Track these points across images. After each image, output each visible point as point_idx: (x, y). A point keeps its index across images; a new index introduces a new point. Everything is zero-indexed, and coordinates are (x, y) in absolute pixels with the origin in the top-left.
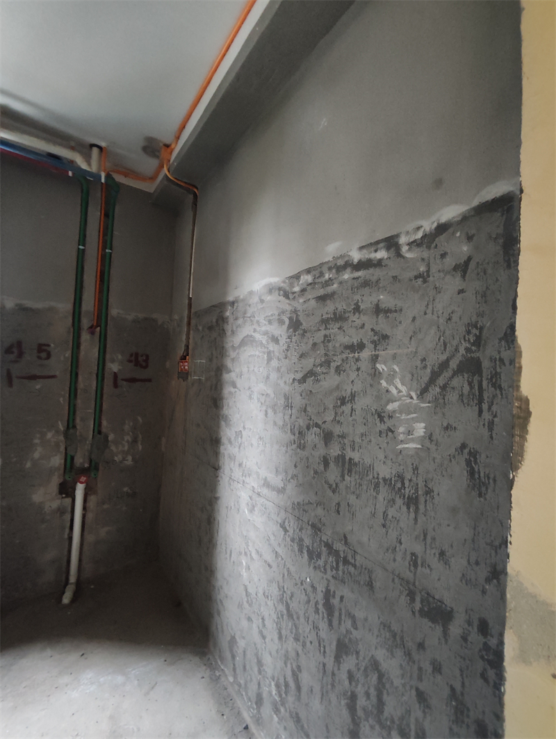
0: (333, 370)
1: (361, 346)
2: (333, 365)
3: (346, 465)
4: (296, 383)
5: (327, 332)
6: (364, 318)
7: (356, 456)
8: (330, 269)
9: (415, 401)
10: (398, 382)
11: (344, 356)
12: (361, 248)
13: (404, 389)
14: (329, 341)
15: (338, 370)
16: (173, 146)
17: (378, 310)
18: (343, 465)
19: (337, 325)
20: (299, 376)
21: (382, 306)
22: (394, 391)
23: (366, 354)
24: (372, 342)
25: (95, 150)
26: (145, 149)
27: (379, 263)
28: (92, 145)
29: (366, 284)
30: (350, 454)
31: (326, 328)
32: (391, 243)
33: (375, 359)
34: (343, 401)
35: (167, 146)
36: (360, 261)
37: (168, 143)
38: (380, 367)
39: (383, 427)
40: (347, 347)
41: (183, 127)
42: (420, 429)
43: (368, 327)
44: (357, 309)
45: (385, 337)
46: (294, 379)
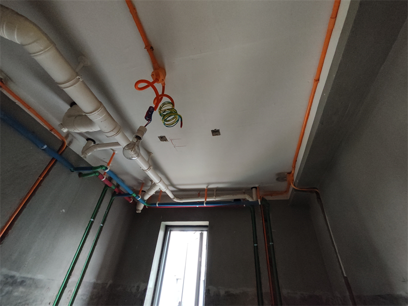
16: (293, 172)
25: (254, 189)
26: (278, 179)
28: (252, 188)
35: (289, 173)
37: (289, 171)
41: (295, 161)
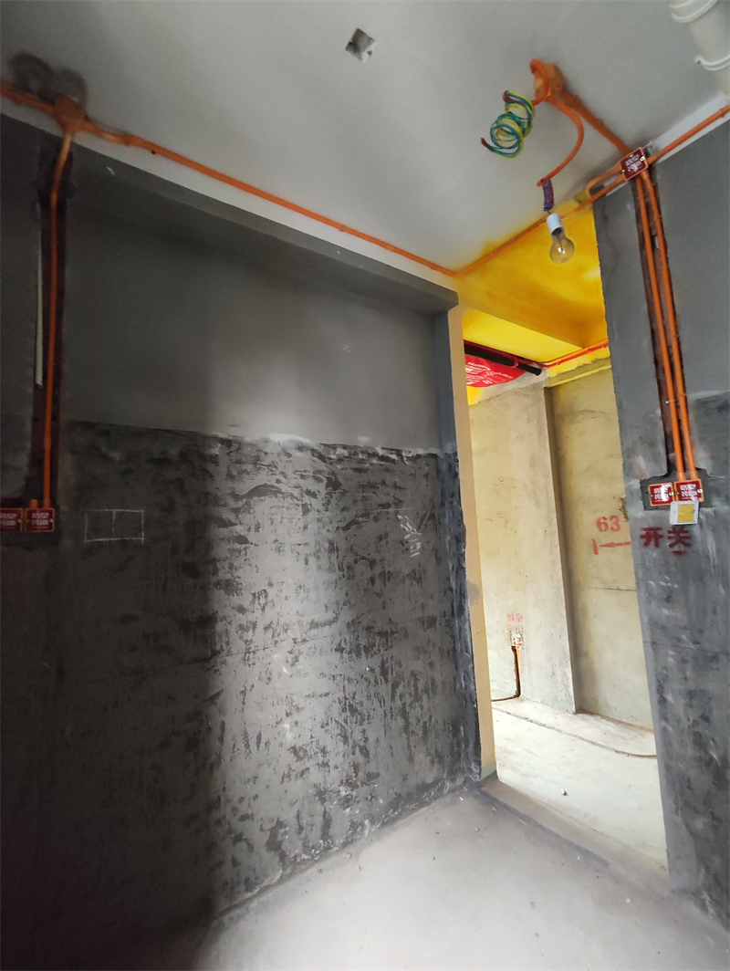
0: (371, 520)
1: (388, 506)
2: (372, 516)
3: (386, 576)
4: (340, 530)
5: (365, 495)
6: (388, 490)
7: (391, 569)
8: (362, 452)
9: (416, 532)
10: (408, 524)
11: (379, 511)
12: (383, 448)
13: (410, 527)
14: (366, 500)
15: (376, 519)
17: (395, 486)
18: (385, 577)
19: (373, 490)
20: (343, 524)
21: (398, 484)
22: (407, 529)
23: (392, 510)
24: (395, 503)
27: (393, 461)
29: (387, 470)
30: (387, 569)
31: (363, 492)
32: (399, 453)
33: (397, 513)
34: (380, 538)
36: (383, 456)
38: (400, 517)
39: (404, 548)
40: (380, 505)
42: (419, 545)
43: (391, 494)
44: (383, 483)
45: (401, 501)
46: (338, 528)
